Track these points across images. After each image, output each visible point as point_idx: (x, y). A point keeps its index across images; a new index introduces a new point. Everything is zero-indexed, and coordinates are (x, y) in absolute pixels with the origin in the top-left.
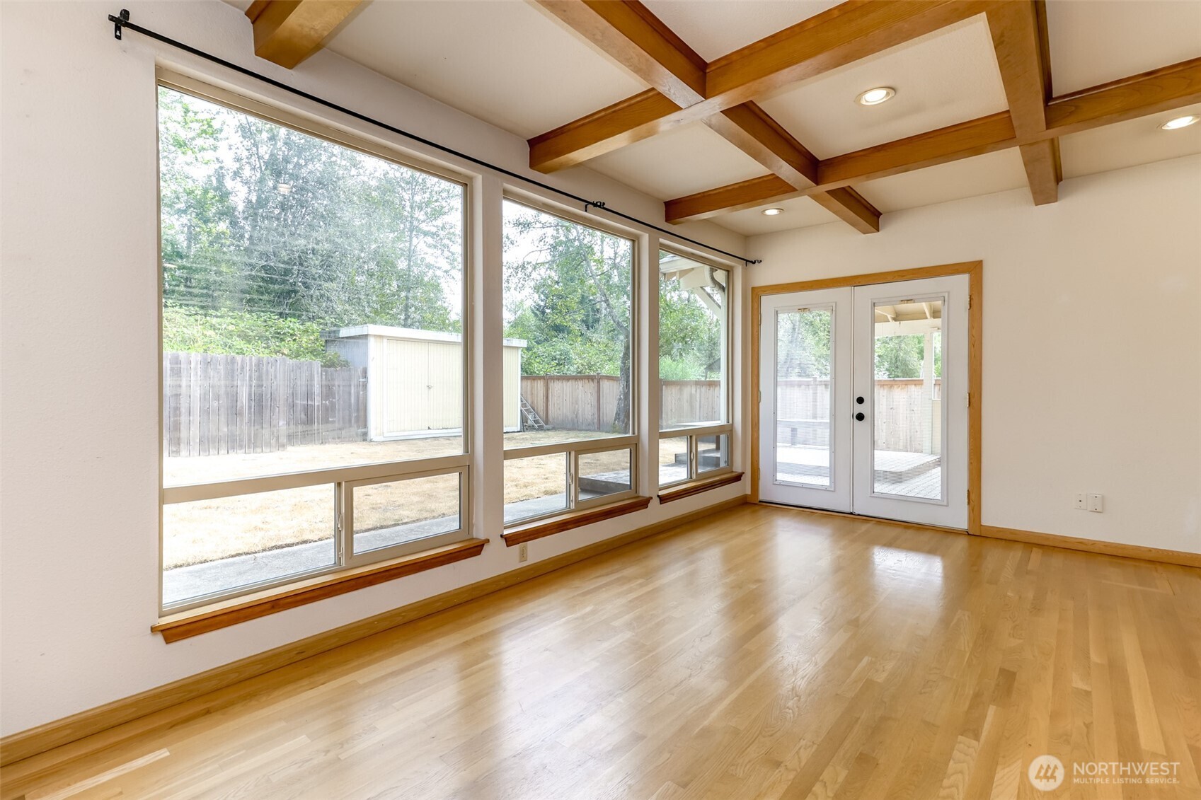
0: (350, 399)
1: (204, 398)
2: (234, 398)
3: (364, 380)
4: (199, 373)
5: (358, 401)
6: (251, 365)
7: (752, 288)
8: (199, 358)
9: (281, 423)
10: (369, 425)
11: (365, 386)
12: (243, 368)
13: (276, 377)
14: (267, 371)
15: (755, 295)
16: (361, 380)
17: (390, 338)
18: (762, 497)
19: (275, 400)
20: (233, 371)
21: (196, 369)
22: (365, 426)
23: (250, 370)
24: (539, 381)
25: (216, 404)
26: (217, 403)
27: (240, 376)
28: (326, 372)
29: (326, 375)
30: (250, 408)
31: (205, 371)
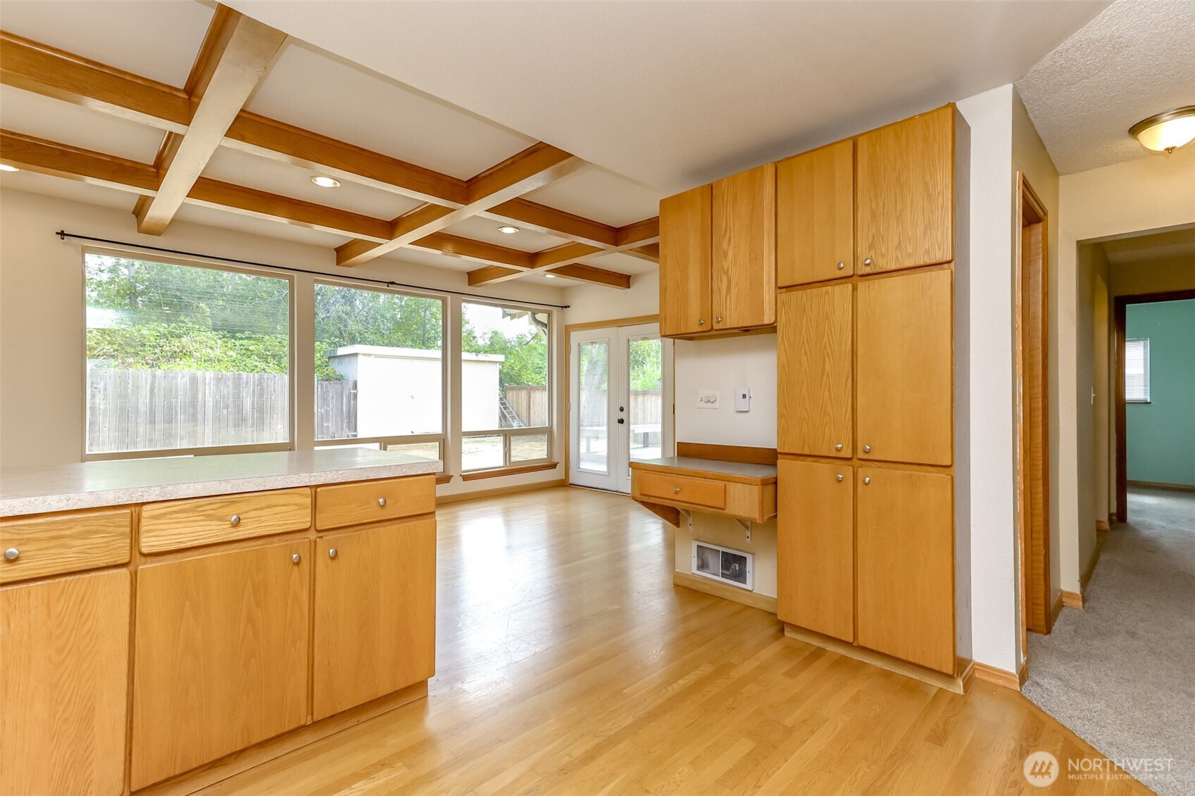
0: (342, 408)
1: (216, 407)
2: (239, 408)
3: (355, 391)
4: (212, 387)
5: (349, 409)
6: (254, 381)
7: (566, 326)
8: (212, 376)
9: (279, 427)
10: (358, 429)
11: (355, 396)
12: (247, 383)
13: (274, 391)
14: (267, 384)
15: (567, 330)
16: (352, 391)
17: (377, 356)
18: (571, 481)
19: (274, 408)
20: (239, 385)
21: (210, 383)
22: (356, 430)
23: (254, 383)
24: (523, 391)
25: (225, 412)
26: (226, 410)
27: (245, 389)
28: (322, 385)
29: (321, 387)
30: (253, 414)
31: (217, 385)
